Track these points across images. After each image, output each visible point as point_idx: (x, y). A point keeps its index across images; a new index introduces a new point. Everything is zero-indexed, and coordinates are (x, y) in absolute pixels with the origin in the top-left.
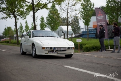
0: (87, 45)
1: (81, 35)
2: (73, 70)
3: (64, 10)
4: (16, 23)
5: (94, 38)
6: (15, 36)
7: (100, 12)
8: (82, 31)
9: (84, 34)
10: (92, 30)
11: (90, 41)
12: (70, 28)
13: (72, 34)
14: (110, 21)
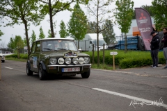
0: (125, 60)
1: (116, 46)
2: (107, 94)
3: (92, 12)
4: (26, 30)
5: (135, 50)
6: (26, 48)
7: (142, 14)
8: (118, 40)
9: (120, 45)
10: (132, 38)
11: (128, 54)
12: (101, 36)
13: (104, 45)
14: (156, 26)
